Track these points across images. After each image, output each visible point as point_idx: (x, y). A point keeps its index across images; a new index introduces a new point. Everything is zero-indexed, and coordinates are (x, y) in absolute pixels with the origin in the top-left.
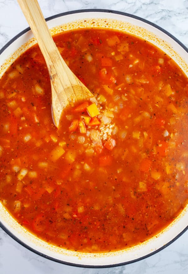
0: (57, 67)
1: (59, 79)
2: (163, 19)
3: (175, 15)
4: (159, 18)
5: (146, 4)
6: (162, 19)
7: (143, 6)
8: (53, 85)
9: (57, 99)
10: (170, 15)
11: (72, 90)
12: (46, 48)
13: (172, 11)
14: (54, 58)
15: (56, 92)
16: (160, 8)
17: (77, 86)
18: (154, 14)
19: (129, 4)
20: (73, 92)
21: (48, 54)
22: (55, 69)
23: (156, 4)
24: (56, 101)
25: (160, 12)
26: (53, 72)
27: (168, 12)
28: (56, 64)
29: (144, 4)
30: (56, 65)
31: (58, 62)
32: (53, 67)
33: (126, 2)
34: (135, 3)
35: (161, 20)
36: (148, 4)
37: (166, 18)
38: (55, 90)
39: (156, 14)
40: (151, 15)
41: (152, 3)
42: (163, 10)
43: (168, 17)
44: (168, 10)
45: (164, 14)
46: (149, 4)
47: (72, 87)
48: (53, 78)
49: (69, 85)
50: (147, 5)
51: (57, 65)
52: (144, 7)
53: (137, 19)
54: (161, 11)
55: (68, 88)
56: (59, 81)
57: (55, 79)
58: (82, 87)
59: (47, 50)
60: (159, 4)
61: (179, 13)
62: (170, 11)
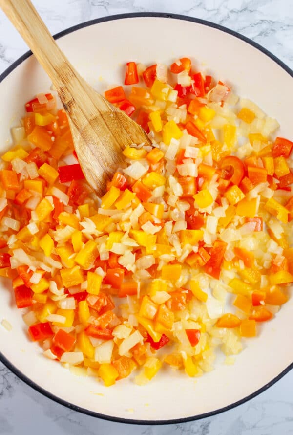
0: (72, 88)
1: (79, 106)
2: (263, 35)
3: (282, 28)
4: (258, 33)
5: (235, 12)
6: (260, 34)
7: (230, 14)
8: (71, 118)
9: (80, 138)
10: (273, 29)
11: (102, 121)
12: (50, 62)
13: (276, 22)
14: (64, 76)
15: (78, 128)
16: (258, 17)
17: (108, 113)
18: (248, 27)
19: (209, 11)
20: (104, 123)
21: (55, 70)
22: (69, 92)
23: (251, 11)
24: (80, 142)
25: (258, 24)
26: (67, 98)
27: (271, 23)
28: (69, 84)
29: (232, 11)
30: (70, 86)
31: (72, 82)
32: (67, 91)
33: (205, 8)
34: (218, 9)
35: (260, 36)
36: (239, 11)
37: (267, 33)
38: (76, 125)
39: (252, 26)
40: (244, 28)
41: (245, 9)
42: (262, 21)
43: (271, 32)
44: (271, 21)
45: (264, 26)
46: (241, 11)
47: (101, 115)
48: (68, 107)
49: (96, 114)
50: (237, 13)
51: (72, 85)
52: (233, 16)
53: (212, 27)
54: (261, 22)
55: (95, 119)
56: (79, 109)
57: (73, 108)
58: (116, 114)
59: (52, 65)
60: (256, 10)
61: (288, 26)
62: (273, 23)
